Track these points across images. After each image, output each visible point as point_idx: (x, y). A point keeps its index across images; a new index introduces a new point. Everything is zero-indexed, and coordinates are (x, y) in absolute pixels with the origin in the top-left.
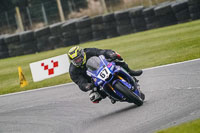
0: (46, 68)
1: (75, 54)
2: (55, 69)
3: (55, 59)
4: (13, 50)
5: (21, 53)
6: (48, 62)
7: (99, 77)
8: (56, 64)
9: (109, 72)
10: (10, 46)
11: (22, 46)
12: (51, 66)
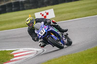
0: (43, 15)
1: (29, 22)
2: (47, 16)
3: (47, 11)
4: (27, 6)
5: (30, 8)
6: (44, 13)
7: (40, 33)
8: (47, 14)
9: (45, 31)
10: (26, 5)
11: (31, 5)
12: (45, 15)
